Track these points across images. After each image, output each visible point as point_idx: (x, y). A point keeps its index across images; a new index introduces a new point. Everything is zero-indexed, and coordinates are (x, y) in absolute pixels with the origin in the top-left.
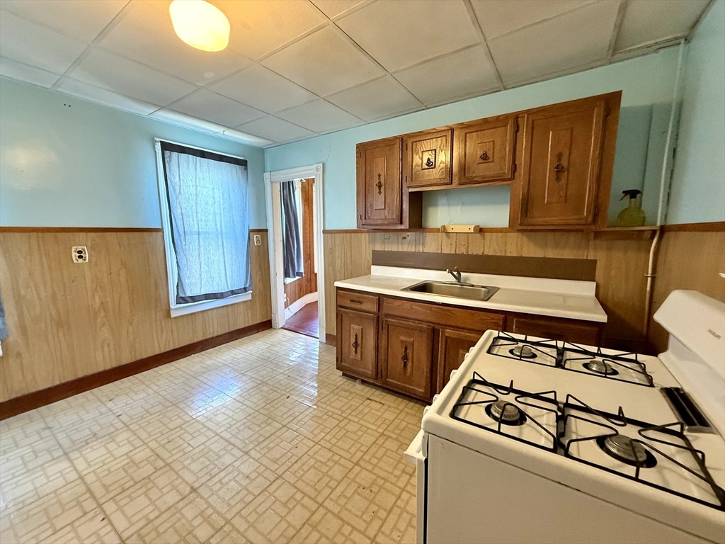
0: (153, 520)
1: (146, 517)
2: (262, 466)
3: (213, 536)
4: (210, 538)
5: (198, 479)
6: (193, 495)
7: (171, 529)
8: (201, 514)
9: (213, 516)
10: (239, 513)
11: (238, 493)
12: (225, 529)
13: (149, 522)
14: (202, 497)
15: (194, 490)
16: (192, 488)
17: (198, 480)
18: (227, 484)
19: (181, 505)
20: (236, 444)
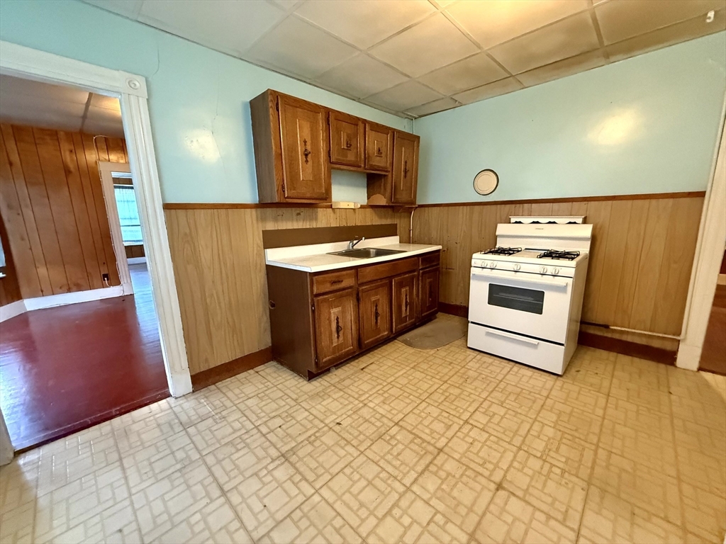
0: (545, 513)
1: (546, 524)
3: (535, 456)
4: (537, 457)
5: (484, 488)
6: (505, 485)
7: (545, 491)
8: (521, 470)
9: (519, 460)
10: (509, 443)
11: (491, 447)
12: (526, 449)
13: (549, 517)
14: (505, 476)
15: (499, 487)
16: (497, 489)
17: (486, 488)
18: (483, 459)
19: (520, 493)
20: (427, 462)
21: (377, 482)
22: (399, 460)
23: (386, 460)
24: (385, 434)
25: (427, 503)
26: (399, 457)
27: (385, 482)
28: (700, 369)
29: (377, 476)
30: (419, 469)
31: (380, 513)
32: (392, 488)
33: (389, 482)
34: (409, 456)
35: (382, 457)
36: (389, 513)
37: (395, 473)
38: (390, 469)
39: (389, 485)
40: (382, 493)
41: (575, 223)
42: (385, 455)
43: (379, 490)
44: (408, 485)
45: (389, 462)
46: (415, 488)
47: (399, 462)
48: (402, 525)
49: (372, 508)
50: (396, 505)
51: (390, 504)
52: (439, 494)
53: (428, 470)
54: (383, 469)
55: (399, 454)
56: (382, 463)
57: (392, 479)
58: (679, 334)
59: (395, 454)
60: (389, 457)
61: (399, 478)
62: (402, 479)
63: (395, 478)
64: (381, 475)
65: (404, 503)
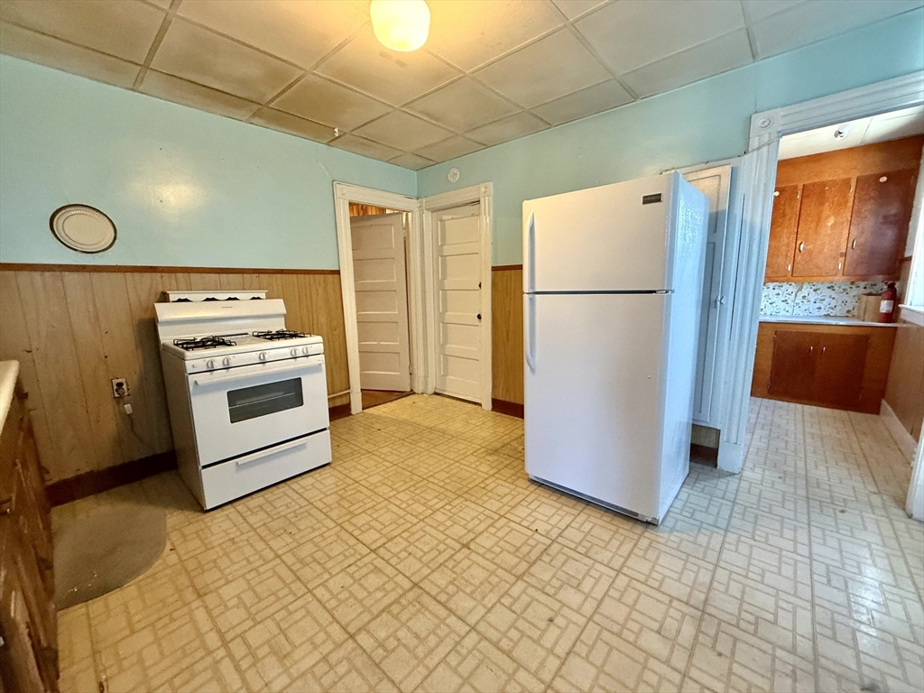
2: (394, 564)
18: (432, 549)
20: (434, 602)
21: (465, 669)
22: (427, 637)
23: (426, 657)
24: (370, 657)
25: (489, 610)
26: (423, 635)
27: (464, 658)
28: (363, 409)
29: (455, 670)
30: (443, 612)
31: (510, 666)
32: (473, 649)
33: (464, 651)
34: (422, 624)
35: (421, 661)
36: (508, 654)
37: (449, 643)
38: (442, 651)
39: (470, 652)
40: (482, 662)
41: (259, 298)
42: (417, 658)
43: (478, 667)
44: (468, 628)
45: (431, 651)
46: (472, 619)
47: (432, 637)
48: (520, 639)
49: (504, 677)
50: (496, 645)
51: (496, 652)
52: (478, 596)
53: (446, 603)
54: (443, 660)
55: (417, 636)
56: (431, 663)
57: (459, 648)
58: (349, 388)
59: (415, 641)
60: (421, 652)
61: (458, 639)
62: (459, 635)
63: (457, 643)
64: (454, 663)
65: (494, 635)
